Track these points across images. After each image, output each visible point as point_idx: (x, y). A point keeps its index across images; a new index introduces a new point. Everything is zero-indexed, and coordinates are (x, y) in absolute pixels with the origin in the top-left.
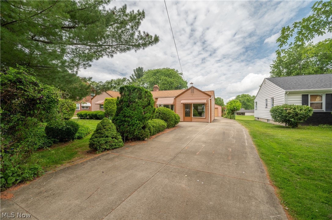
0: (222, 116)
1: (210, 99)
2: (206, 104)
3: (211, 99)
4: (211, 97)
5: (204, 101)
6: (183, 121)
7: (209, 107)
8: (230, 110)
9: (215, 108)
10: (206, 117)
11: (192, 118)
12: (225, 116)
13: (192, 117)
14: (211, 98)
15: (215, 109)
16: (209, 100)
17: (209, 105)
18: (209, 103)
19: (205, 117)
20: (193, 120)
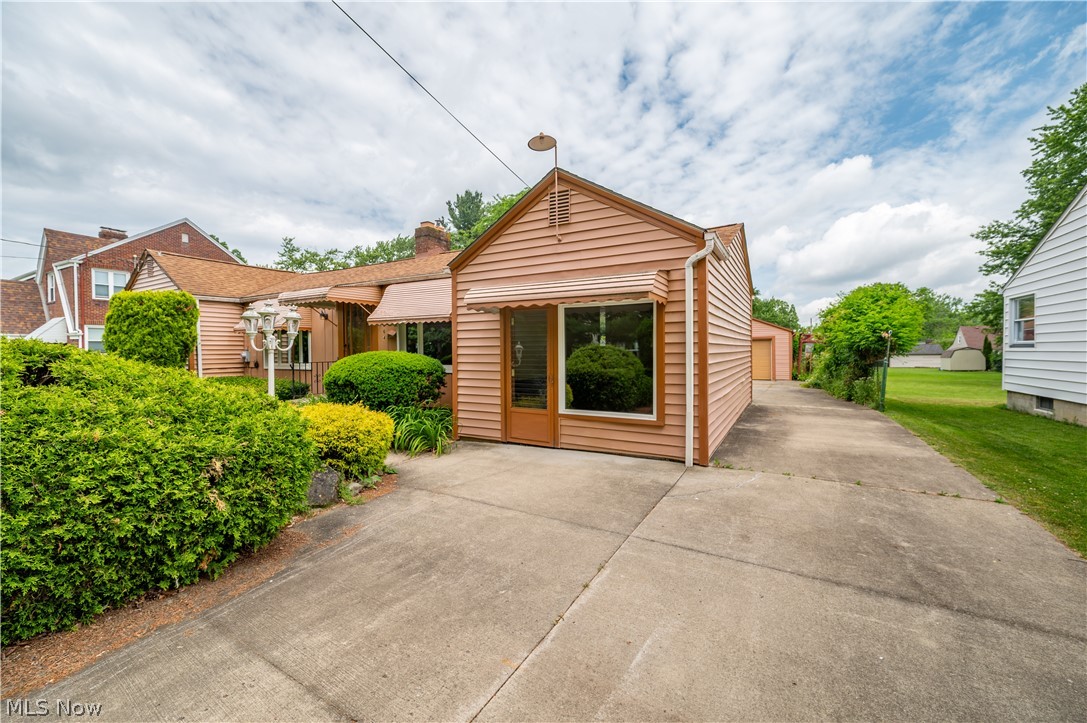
0: (794, 378)
1: (695, 257)
2: (661, 306)
3: (700, 264)
4: (702, 245)
5: (647, 283)
6: (498, 435)
7: (690, 328)
8: (850, 347)
9: (755, 340)
10: (661, 415)
11: (555, 415)
12: (811, 379)
13: (562, 409)
14: (701, 254)
15: (755, 344)
16: (689, 274)
17: (690, 318)
18: (690, 296)
19: (652, 418)
20: (568, 432)
